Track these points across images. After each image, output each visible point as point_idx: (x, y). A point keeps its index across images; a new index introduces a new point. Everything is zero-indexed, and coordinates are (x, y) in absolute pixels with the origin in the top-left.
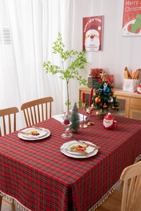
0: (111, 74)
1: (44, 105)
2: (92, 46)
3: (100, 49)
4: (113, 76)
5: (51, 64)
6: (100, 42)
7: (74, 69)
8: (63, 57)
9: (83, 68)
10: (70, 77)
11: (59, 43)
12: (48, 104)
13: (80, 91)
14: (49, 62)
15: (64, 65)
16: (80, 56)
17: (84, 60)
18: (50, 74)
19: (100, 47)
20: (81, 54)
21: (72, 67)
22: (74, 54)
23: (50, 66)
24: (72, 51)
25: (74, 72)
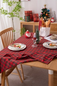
0: (36, 13)
4: (38, 14)
8: (9, 5)
9: (20, 11)
10: (14, 16)
13: (21, 23)
14: (2, 8)
20: (18, 3)
21: (14, 11)
22: (14, 3)
23: (3, 10)
24: (13, 1)
25: (16, 13)
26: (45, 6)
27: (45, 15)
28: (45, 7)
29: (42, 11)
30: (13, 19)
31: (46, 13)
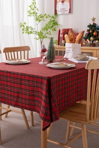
1: (23, 52)
2: (63, 10)
3: (70, 12)
5: (27, 25)
6: (70, 5)
7: (47, 30)
8: (37, 19)
9: (55, 30)
10: (44, 37)
11: (33, 6)
12: (26, 52)
14: (25, 23)
15: (39, 27)
16: (52, 19)
17: (55, 23)
18: (25, 35)
19: (70, 10)
20: (53, 17)
21: (46, 29)
22: (46, 17)
23: (26, 27)
24: (45, 15)
25: (47, 33)
26: (94, 20)
27: (93, 34)
28: (93, 22)
29: (89, 29)
30: (41, 42)
31: (93, 31)
